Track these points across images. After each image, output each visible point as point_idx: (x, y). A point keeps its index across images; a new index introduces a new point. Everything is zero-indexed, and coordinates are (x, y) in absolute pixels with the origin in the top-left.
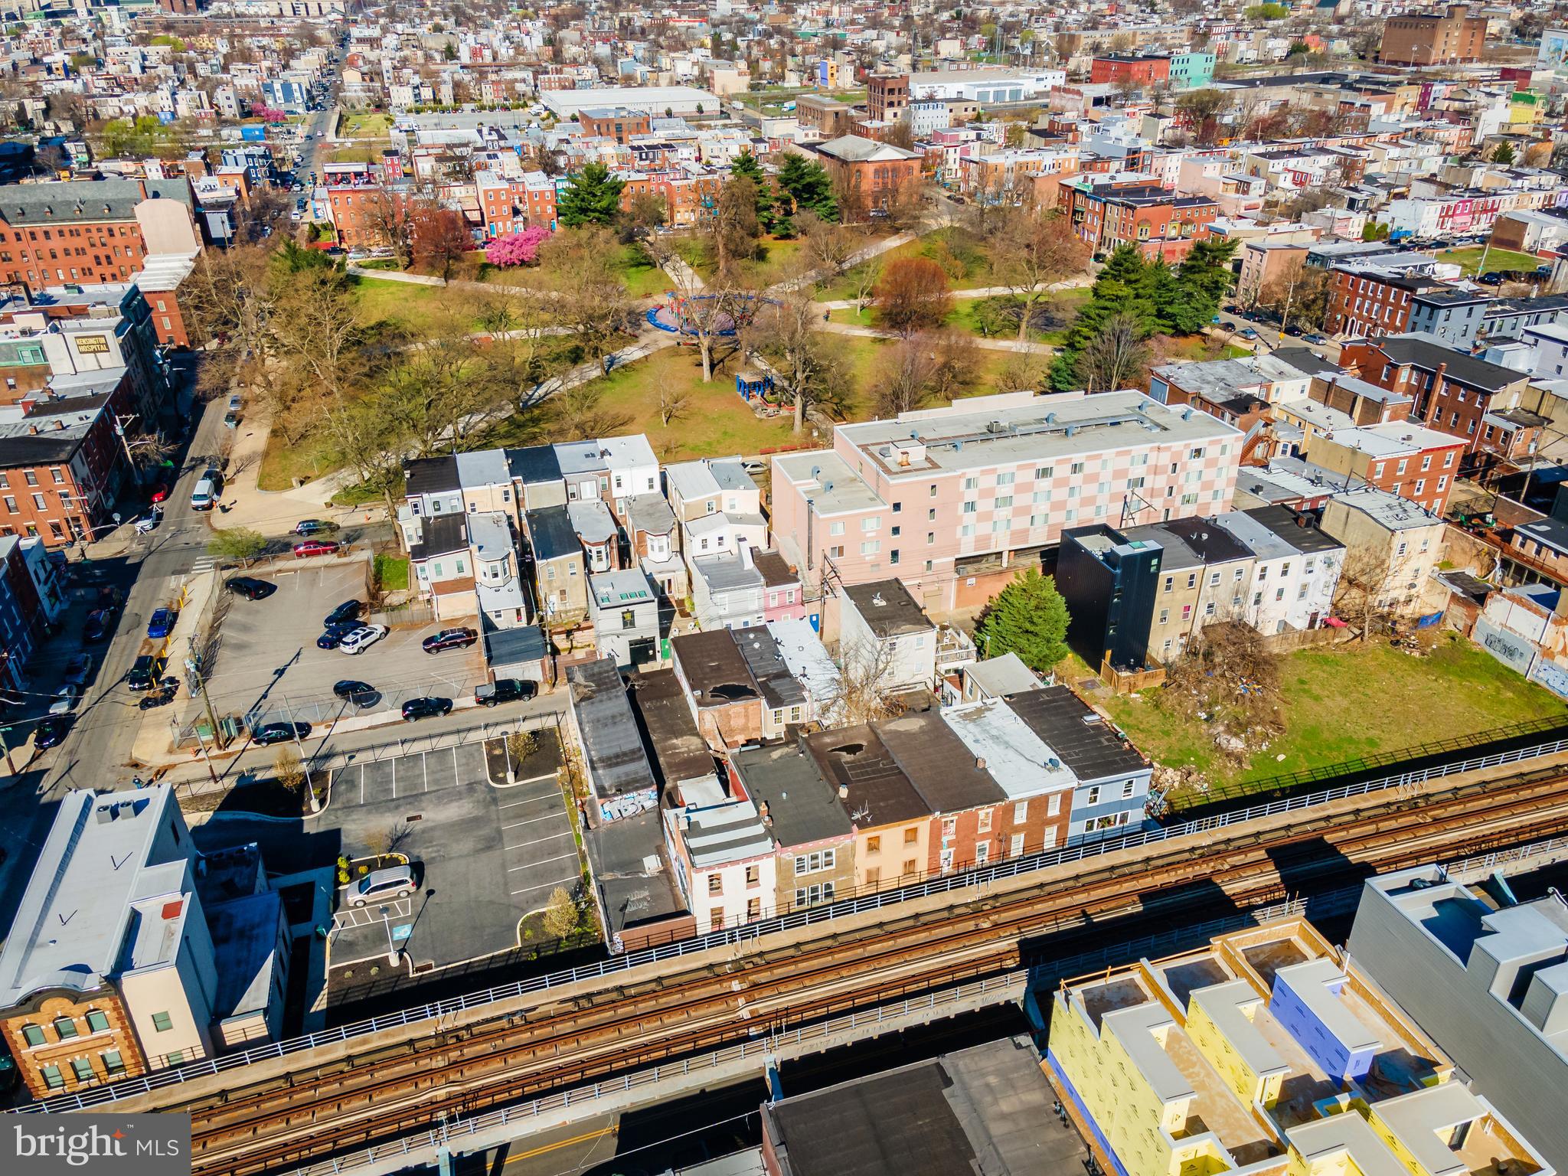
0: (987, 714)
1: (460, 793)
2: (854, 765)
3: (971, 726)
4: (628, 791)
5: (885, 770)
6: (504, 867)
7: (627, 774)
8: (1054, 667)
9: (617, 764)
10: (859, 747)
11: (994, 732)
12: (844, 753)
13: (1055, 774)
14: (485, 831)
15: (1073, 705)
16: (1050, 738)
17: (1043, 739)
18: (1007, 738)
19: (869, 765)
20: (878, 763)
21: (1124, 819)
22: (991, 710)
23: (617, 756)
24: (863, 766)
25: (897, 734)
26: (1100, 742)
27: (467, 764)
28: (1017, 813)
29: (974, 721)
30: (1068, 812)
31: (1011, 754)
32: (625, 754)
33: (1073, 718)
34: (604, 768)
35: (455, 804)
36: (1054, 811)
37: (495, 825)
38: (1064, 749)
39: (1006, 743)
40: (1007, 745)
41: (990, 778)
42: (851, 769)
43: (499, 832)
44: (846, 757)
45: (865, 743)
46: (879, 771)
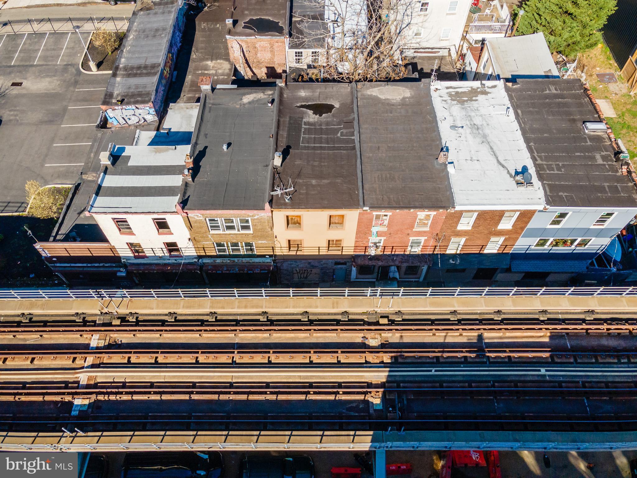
0: (481, 97)
1: (56, 71)
2: (313, 129)
3: (456, 109)
4: (128, 103)
5: (340, 141)
6: (52, 141)
7: (137, 87)
8: (579, 55)
9: (135, 75)
10: (328, 108)
11: (478, 121)
12: (310, 112)
13: (522, 189)
14: (56, 107)
15: (581, 105)
16: (536, 141)
17: (527, 141)
18: (487, 131)
19: (327, 132)
20: (337, 131)
21: (584, 243)
22: (485, 93)
23: (139, 68)
24: (321, 131)
25: (376, 100)
26: (593, 158)
27: (73, 48)
28: (463, 220)
29: (462, 102)
30: (522, 229)
31: (484, 150)
32: (146, 67)
33: (574, 121)
34: (123, 76)
35: (48, 79)
36: (506, 225)
37: (65, 103)
38: (547, 158)
39: (485, 136)
40: (485, 139)
41: (447, 176)
42: (308, 131)
43: (65, 110)
44: (311, 117)
45: (337, 105)
46: (333, 141)
